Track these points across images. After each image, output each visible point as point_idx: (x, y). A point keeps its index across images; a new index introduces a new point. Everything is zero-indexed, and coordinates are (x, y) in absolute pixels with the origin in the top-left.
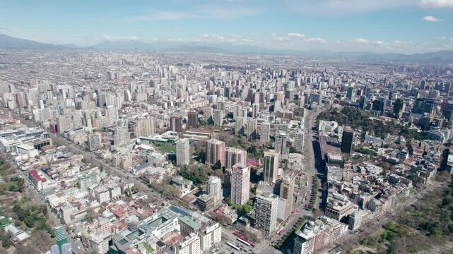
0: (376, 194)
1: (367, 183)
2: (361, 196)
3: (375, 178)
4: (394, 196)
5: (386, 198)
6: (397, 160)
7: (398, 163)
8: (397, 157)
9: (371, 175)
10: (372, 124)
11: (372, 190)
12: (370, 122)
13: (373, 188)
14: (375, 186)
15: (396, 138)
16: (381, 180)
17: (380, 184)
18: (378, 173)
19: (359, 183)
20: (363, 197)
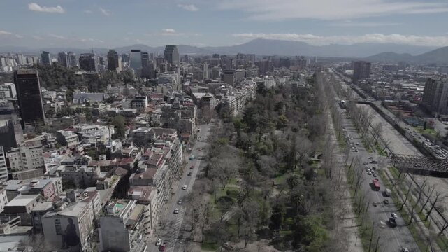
0: (113, 181)
1: (85, 162)
2: (66, 211)
3: (101, 145)
4: (164, 167)
5: (148, 182)
6: (134, 111)
7: (137, 114)
8: (131, 107)
9: (91, 141)
10: (82, 80)
11: (101, 175)
12: (78, 78)
13: (103, 169)
14: (106, 163)
15: (122, 89)
16: (117, 144)
17: (118, 155)
18: (107, 136)
19: (62, 168)
20: (75, 211)
